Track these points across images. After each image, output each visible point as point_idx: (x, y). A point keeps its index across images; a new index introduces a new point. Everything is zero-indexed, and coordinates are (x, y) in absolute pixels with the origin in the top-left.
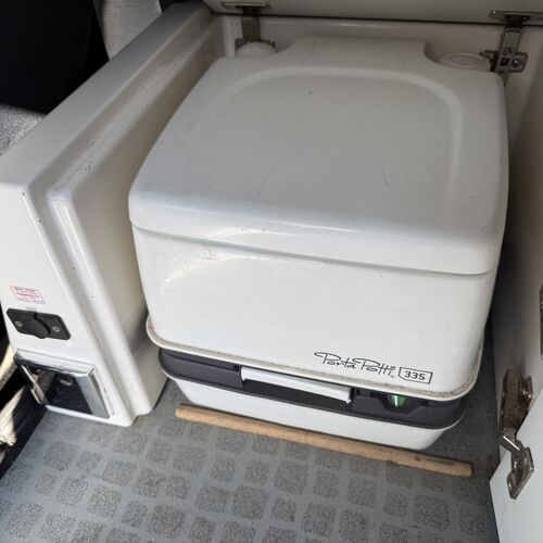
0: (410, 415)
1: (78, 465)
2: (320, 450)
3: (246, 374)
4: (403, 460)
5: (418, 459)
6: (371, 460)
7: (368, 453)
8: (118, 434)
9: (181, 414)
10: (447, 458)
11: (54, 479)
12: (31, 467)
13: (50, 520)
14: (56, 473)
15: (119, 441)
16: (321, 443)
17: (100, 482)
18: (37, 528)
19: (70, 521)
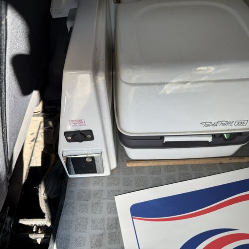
0: (234, 141)
1: (94, 197)
2: (192, 165)
3: (166, 140)
4: (225, 161)
5: (230, 159)
6: (213, 164)
7: (211, 162)
8: (105, 179)
9: (129, 165)
10: (240, 156)
11: (86, 205)
12: (73, 203)
13: (93, 222)
14: (86, 202)
15: (108, 182)
16: (192, 162)
17: (108, 201)
18: (89, 226)
19: (102, 220)
